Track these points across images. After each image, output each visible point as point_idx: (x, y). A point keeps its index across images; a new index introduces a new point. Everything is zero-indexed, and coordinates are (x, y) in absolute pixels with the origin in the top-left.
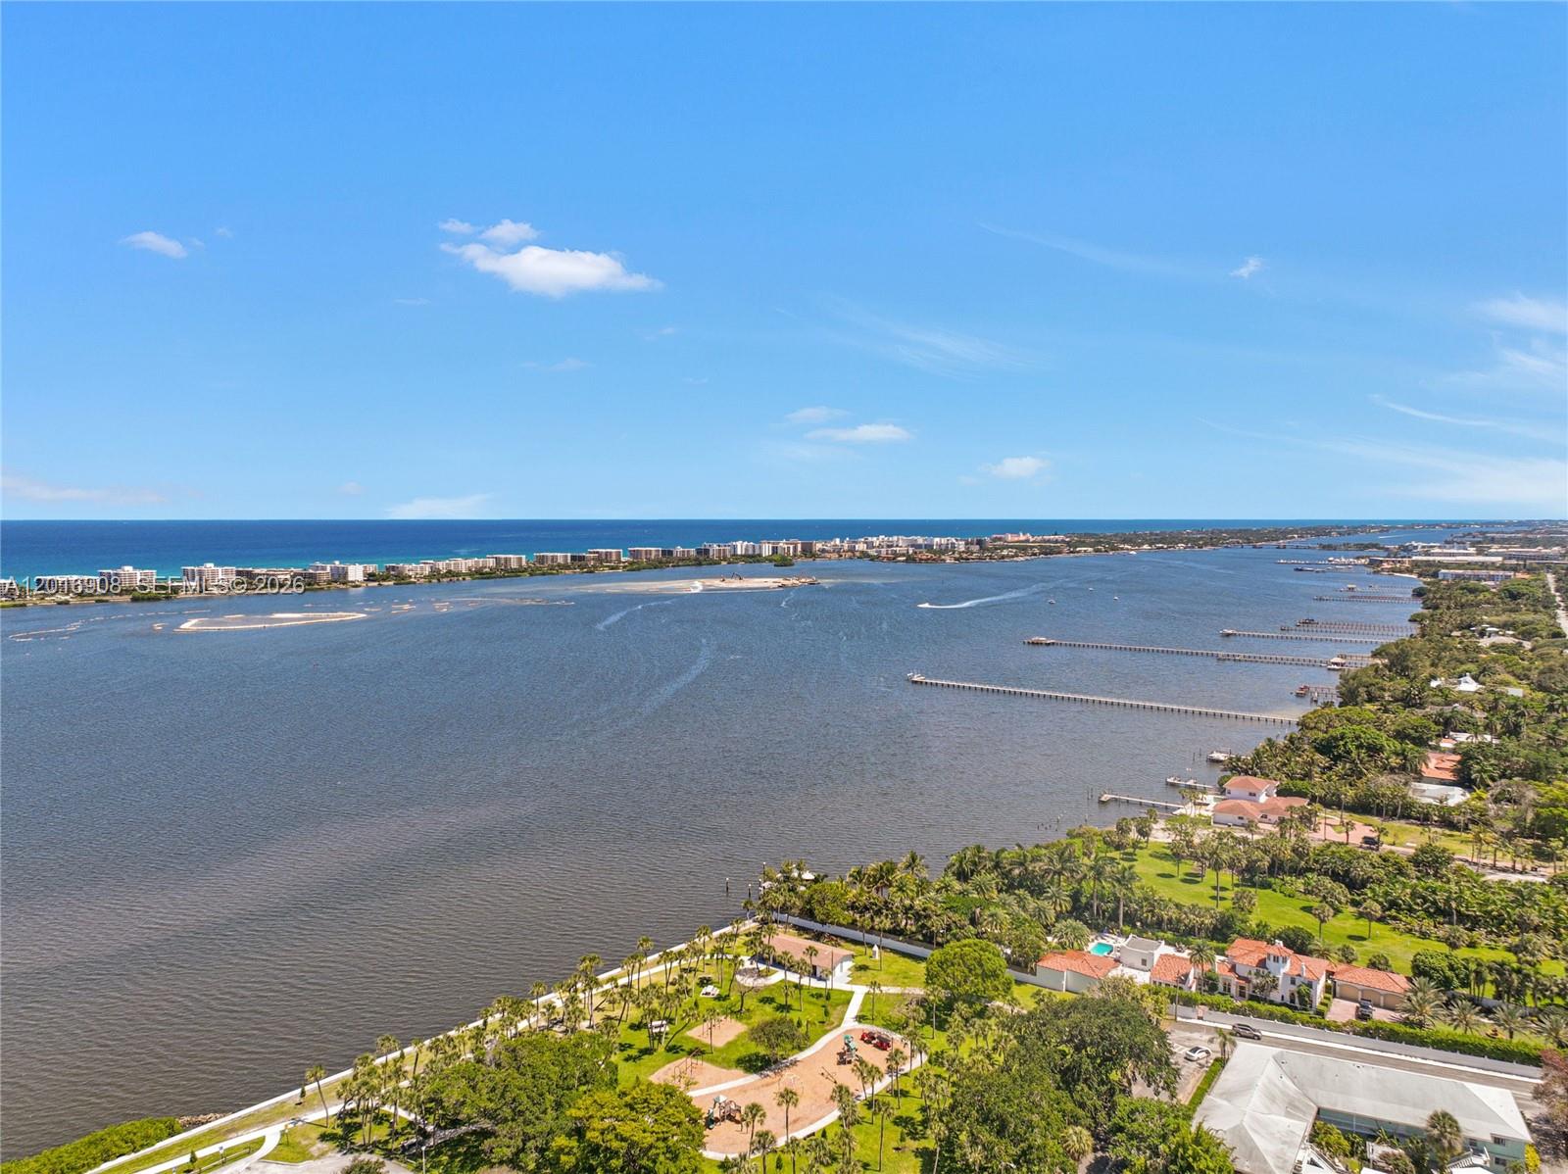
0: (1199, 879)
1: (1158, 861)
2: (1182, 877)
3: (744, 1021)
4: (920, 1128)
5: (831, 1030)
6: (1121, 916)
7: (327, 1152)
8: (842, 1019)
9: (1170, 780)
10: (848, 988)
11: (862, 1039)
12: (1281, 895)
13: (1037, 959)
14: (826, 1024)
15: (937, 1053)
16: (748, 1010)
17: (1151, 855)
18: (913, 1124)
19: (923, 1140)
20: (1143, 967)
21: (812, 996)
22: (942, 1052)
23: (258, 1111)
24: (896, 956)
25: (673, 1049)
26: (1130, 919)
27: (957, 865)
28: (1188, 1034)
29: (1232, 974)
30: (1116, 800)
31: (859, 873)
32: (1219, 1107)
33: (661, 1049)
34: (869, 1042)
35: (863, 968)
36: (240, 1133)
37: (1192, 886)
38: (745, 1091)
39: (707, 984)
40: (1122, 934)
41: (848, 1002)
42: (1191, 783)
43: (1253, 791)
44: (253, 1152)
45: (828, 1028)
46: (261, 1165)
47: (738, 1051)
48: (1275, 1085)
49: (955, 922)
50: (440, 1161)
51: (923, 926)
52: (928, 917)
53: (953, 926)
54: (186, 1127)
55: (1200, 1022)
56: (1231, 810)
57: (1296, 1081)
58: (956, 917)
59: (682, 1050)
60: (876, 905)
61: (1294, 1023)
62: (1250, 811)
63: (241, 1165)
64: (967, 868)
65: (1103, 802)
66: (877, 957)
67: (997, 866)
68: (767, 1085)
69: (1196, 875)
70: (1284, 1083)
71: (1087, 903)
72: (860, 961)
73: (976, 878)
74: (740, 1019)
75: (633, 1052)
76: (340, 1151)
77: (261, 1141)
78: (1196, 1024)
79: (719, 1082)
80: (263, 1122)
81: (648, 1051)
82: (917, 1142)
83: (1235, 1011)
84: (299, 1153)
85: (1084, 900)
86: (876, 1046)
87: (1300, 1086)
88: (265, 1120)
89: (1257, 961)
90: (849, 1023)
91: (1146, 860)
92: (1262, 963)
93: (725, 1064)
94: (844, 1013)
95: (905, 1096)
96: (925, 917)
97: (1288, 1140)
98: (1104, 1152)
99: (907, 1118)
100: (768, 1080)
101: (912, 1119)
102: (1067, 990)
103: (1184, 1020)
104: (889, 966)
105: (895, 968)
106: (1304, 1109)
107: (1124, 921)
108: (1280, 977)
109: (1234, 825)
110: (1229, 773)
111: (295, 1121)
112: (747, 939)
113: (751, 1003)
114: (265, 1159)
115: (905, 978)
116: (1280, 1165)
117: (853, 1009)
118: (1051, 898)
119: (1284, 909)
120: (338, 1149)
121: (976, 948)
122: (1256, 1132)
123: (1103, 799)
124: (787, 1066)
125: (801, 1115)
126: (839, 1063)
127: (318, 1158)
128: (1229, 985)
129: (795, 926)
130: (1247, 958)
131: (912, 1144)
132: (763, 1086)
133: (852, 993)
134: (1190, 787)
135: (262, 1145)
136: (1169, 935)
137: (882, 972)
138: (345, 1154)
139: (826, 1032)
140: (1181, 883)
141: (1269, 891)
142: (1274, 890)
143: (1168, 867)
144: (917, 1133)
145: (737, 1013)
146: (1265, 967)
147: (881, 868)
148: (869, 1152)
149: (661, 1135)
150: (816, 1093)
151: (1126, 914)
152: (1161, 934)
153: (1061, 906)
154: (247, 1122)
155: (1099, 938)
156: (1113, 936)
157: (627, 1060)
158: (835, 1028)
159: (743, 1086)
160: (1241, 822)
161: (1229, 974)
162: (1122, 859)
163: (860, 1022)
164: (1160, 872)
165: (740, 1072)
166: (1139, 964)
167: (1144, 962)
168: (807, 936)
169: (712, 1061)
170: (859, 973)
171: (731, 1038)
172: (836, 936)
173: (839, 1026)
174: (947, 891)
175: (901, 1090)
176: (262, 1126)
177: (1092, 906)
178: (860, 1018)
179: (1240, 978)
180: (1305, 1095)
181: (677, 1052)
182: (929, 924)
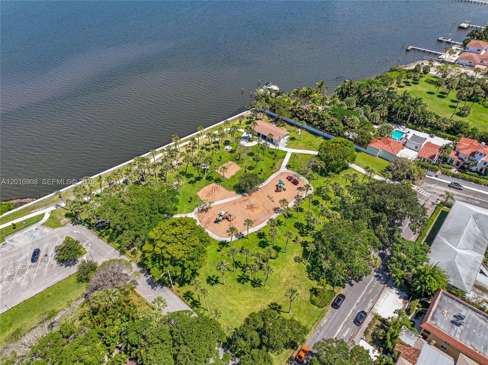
0: (445, 96)
1: (428, 84)
2: (438, 94)
3: (240, 165)
4: (305, 230)
5: (275, 172)
6: (409, 119)
7: (67, 223)
8: (280, 167)
9: (440, 39)
10: (285, 149)
11: (287, 178)
12: (482, 106)
13: (369, 143)
14: (273, 168)
15: (318, 188)
16: (242, 159)
17: (425, 81)
18: (303, 228)
19: (305, 237)
20: (416, 149)
21: (270, 153)
22: (320, 188)
23: (44, 199)
24: (308, 133)
25: (209, 178)
26: (412, 120)
27: (340, 90)
28: (429, 185)
29: (456, 157)
30: (414, 49)
31: (297, 92)
32: (443, 243)
33: (204, 178)
34: (290, 180)
35: (292, 139)
36: (36, 210)
37: (442, 100)
38: (235, 204)
39: (228, 144)
40: (407, 126)
41: (284, 157)
42: (449, 40)
43: (479, 49)
44: (40, 220)
45: (274, 171)
46: (41, 228)
47: (235, 181)
48: (471, 231)
49: (335, 123)
50: (109, 231)
51: (321, 123)
52: (324, 120)
53: (334, 124)
54: (16, 206)
55: (436, 178)
56: (466, 58)
57: (481, 228)
58: (336, 120)
59: (213, 179)
60: (302, 111)
61: (480, 184)
62: (475, 59)
63: (33, 227)
64: (345, 91)
65: (408, 50)
66: (300, 133)
67: (358, 92)
68: (245, 201)
69: (445, 93)
70: (475, 230)
71: (395, 111)
72: (293, 135)
73: (348, 98)
74: (238, 164)
75: (193, 179)
76: (72, 223)
77: (43, 215)
78: (434, 180)
79: (225, 198)
80: (45, 205)
81: (198, 179)
82: (303, 238)
83: (454, 176)
84: (56, 223)
85: (393, 109)
86: (293, 182)
87: (483, 231)
88: (46, 205)
89: (470, 153)
90: (283, 169)
91: (423, 84)
92: (473, 154)
93: (228, 188)
94: (282, 163)
95: (301, 212)
96: (322, 119)
97: (474, 266)
98: (383, 250)
99: (300, 224)
100: (245, 198)
101: (303, 224)
102: (379, 156)
103: (429, 177)
104: (304, 138)
105: (307, 139)
106: (482, 244)
107: (409, 121)
108: (480, 161)
109: (466, 65)
110: (469, 37)
111: (57, 206)
112: (247, 120)
113: (244, 156)
114: (43, 224)
115: (310, 145)
116: (468, 282)
117: (286, 162)
118: (380, 110)
119: (482, 114)
120: (71, 222)
121: (342, 144)
122: (460, 264)
123: (408, 49)
124: (254, 191)
125: (256, 219)
126: (276, 191)
127: (63, 226)
128: (453, 161)
129: (268, 114)
130: (466, 151)
131: (301, 239)
132: (243, 201)
133: (286, 152)
134: (448, 42)
135: (43, 217)
136: (429, 129)
137: (300, 142)
138: (73, 225)
139: (273, 173)
140: (437, 98)
141: (476, 104)
142: (480, 104)
143: (432, 88)
144: (304, 233)
145: (238, 160)
146: (473, 156)
147: (307, 91)
148: (282, 242)
149: (186, 252)
150: (264, 207)
151: (411, 118)
152: (425, 128)
153: (383, 113)
154: (39, 205)
155: (397, 128)
156: (403, 127)
157: (189, 183)
158: (277, 171)
159: (235, 201)
160: (470, 64)
161: (455, 157)
162: (412, 83)
163: (288, 169)
164: (428, 91)
165: (234, 193)
166: (414, 148)
167: (416, 147)
168: (272, 120)
169: (224, 186)
170: (291, 142)
171: (233, 174)
172: (284, 121)
173: (278, 170)
174: (334, 104)
175: (300, 208)
176: (45, 207)
177: (397, 113)
178: (288, 167)
179: (460, 159)
180: (484, 236)
181: (210, 180)
182: (324, 122)
